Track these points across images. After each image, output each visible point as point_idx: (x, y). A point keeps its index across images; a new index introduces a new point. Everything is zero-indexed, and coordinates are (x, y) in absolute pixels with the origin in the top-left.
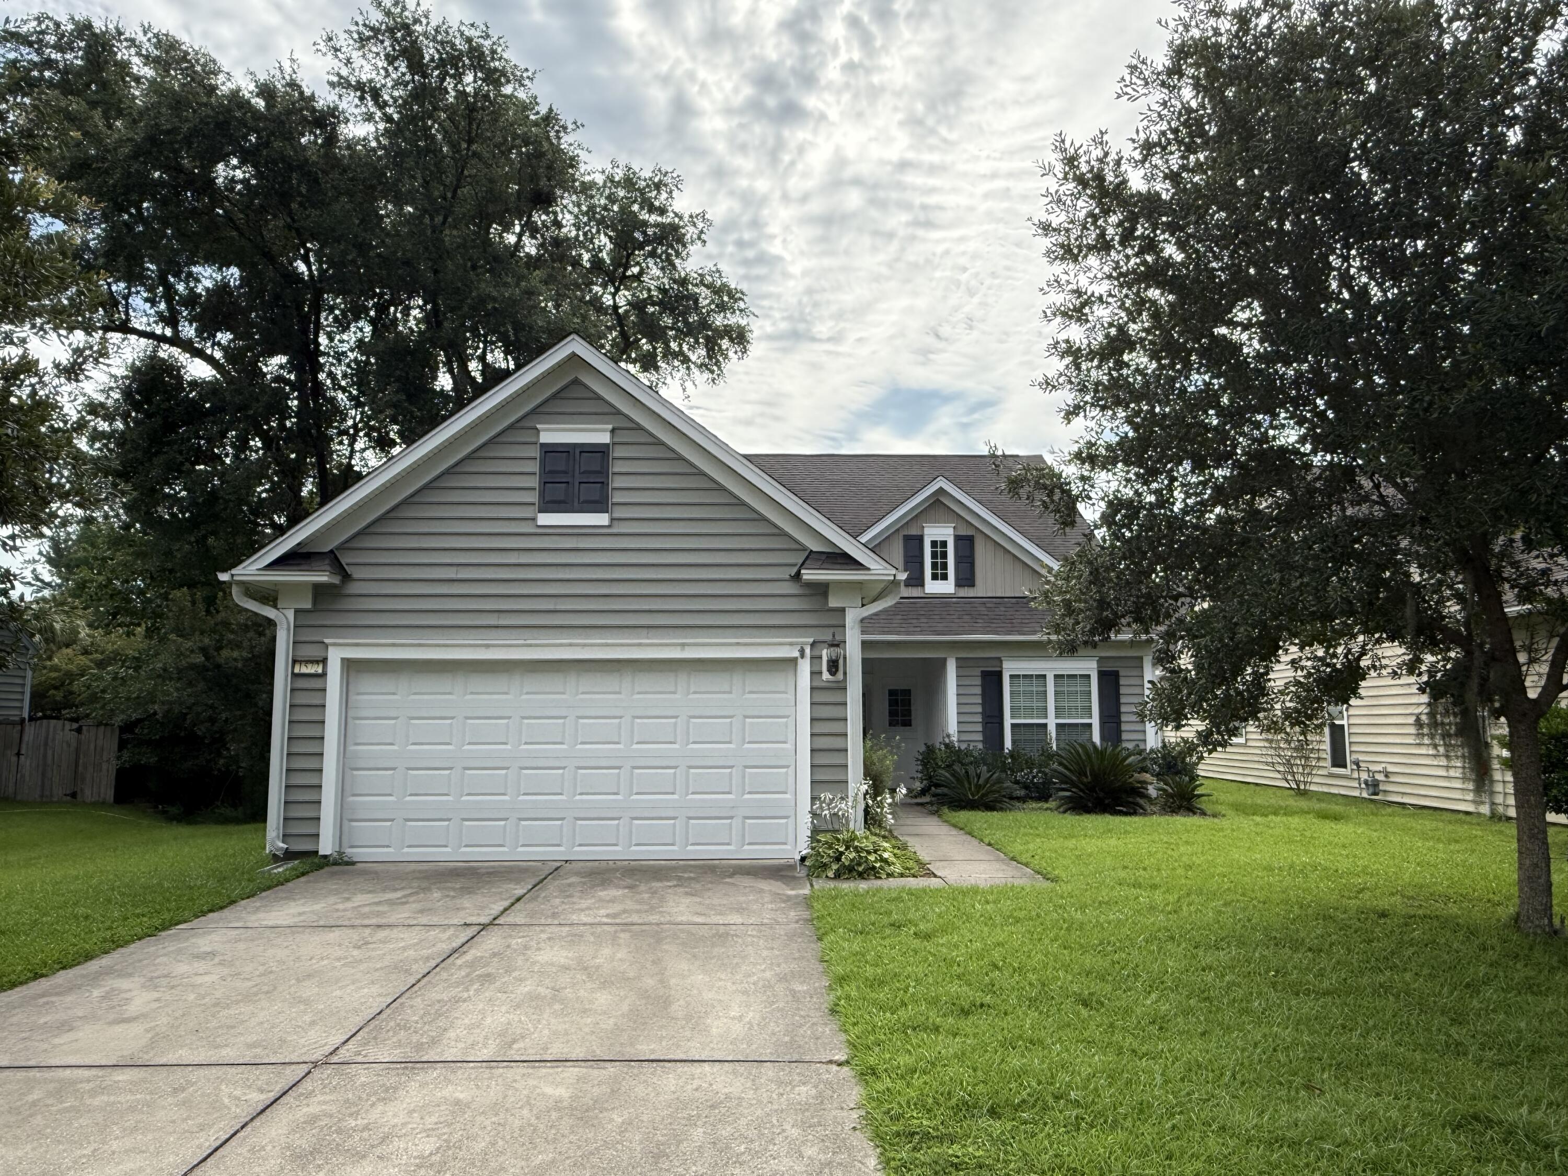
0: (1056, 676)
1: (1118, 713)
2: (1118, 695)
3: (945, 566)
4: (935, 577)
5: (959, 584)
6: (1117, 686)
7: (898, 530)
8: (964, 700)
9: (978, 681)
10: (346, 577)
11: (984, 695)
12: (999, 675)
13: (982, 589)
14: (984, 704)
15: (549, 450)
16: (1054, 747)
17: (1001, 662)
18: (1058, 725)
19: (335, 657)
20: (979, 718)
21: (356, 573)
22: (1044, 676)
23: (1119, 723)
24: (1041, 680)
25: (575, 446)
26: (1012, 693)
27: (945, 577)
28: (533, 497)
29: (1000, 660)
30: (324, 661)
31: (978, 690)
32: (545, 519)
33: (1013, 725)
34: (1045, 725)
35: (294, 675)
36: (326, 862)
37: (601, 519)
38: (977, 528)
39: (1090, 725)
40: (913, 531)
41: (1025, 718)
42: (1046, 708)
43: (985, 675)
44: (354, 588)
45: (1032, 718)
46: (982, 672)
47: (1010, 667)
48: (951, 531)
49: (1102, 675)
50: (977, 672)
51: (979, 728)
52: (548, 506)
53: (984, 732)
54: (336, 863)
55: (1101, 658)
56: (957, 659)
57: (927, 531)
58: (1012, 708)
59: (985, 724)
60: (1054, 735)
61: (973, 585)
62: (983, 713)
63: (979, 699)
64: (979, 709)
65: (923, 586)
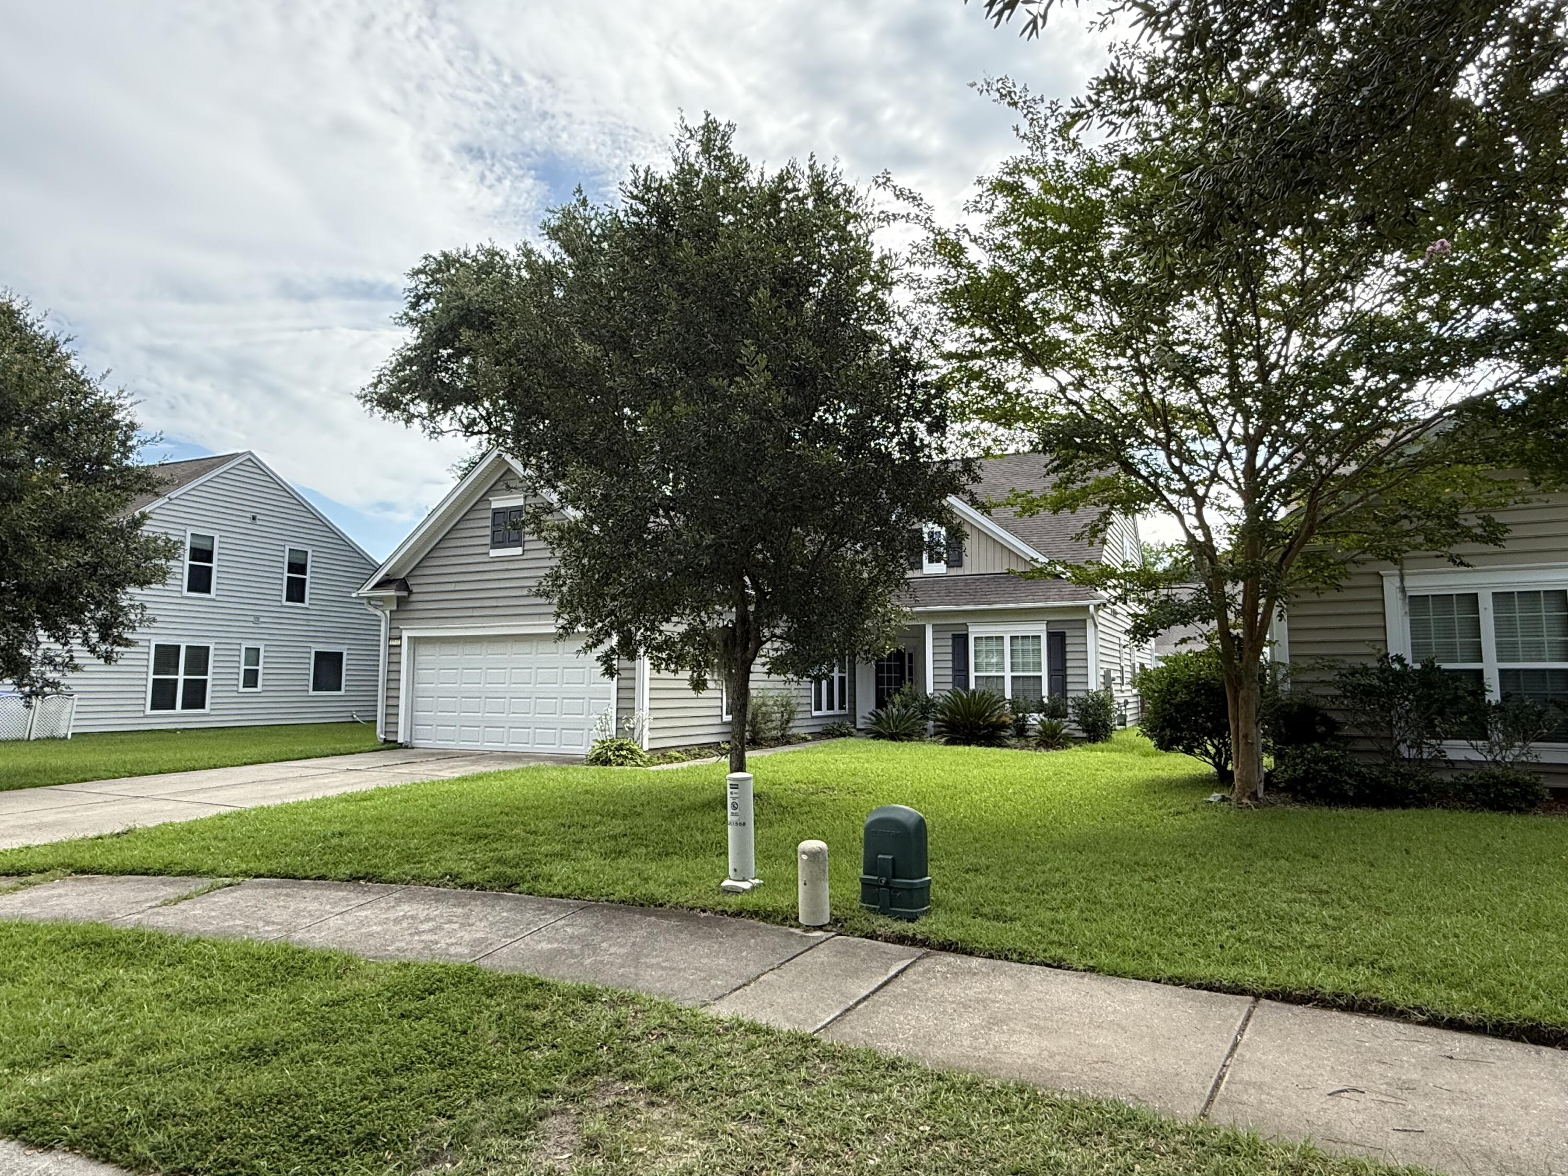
0: (1012, 638)
1: (1064, 668)
2: (1064, 652)
4: (931, 561)
5: (948, 566)
6: (1063, 645)
8: (938, 650)
9: (950, 642)
10: (410, 592)
11: (954, 653)
12: (966, 637)
13: (966, 570)
14: (953, 661)
15: (496, 512)
16: (1010, 695)
18: (1013, 677)
19: (405, 635)
20: (950, 672)
21: (415, 589)
22: (1002, 638)
23: (1065, 676)
24: (999, 642)
25: (507, 508)
26: (975, 651)
27: (938, 561)
28: (488, 541)
29: (966, 626)
30: (400, 638)
31: (950, 650)
32: (494, 553)
33: (976, 677)
34: (1003, 677)
35: (390, 646)
36: (401, 746)
37: (518, 551)
39: (1040, 677)
41: (986, 671)
42: (1003, 663)
43: (955, 637)
44: (413, 598)
45: (992, 671)
46: (953, 635)
47: (975, 631)
49: (1050, 635)
50: (949, 635)
51: (950, 680)
52: (496, 544)
53: (954, 683)
54: (406, 747)
55: (1048, 622)
56: (934, 627)
58: (976, 664)
59: (955, 676)
60: (1009, 686)
61: (961, 566)
62: (953, 668)
63: (950, 657)
64: (950, 664)
65: (921, 568)
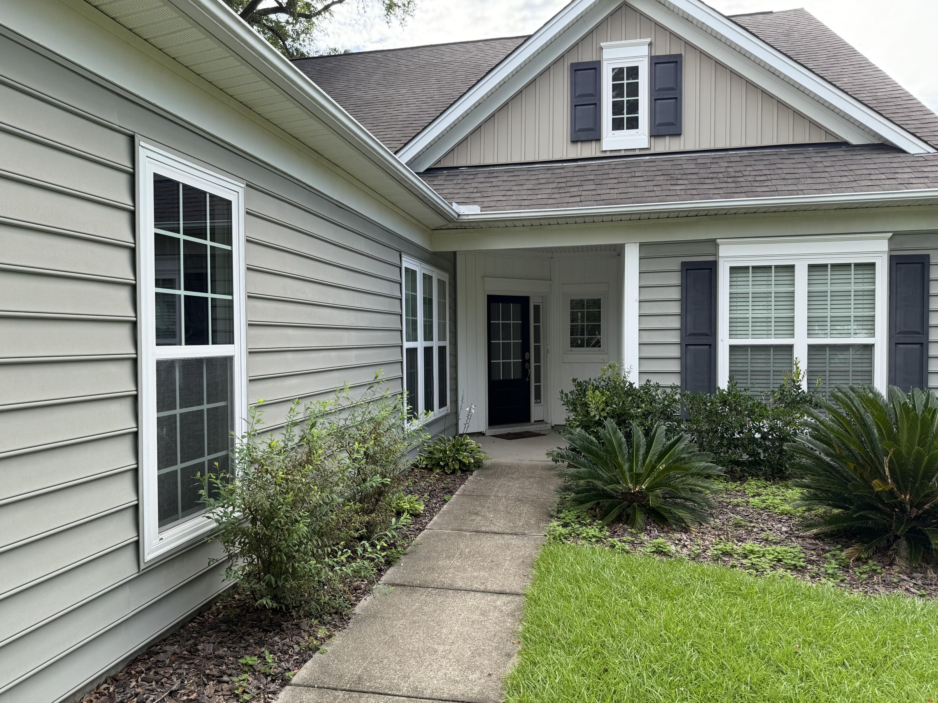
0: (812, 268)
1: (923, 328)
2: (925, 296)
3: (634, 107)
4: (617, 125)
5: (654, 135)
6: (925, 281)
7: (562, 56)
8: (650, 295)
9: (676, 279)
11: (684, 301)
12: (712, 267)
14: (684, 315)
16: (804, 386)
17: (717, 246)
18: (811, 348)
20: (675, 337)
22: (791, 268)
23: (923, 344)
24: (784, 277)
26: (732, 296)
27: (633, 124)
29: (713, 243)
31: (675, 294)
33: (732, 348)
34: (790, 348)
38: (687, 43)
39: (869, 348)
40: (586, 57)
41: (754, 336)
42: (791, 320)
43: (687, 268)
45: (768, 336)
46: (683, 264)
47: (732, 255)
48: (644, 51)
49: (896, 262)
50: (675, 264)
51: (675, 352)
53: (683, 358)
55: (896, 234)
56: (641, 245)
57: (607, 54)
58: (732, 321)
59: (685, 345)
60: (803, 365)
61: (678, 134)
62: (683, 330)
63: (675, 308)
64: (676, 323)
65: (598, 139)
